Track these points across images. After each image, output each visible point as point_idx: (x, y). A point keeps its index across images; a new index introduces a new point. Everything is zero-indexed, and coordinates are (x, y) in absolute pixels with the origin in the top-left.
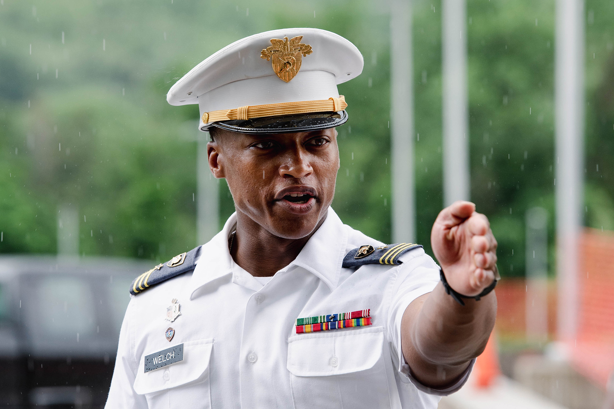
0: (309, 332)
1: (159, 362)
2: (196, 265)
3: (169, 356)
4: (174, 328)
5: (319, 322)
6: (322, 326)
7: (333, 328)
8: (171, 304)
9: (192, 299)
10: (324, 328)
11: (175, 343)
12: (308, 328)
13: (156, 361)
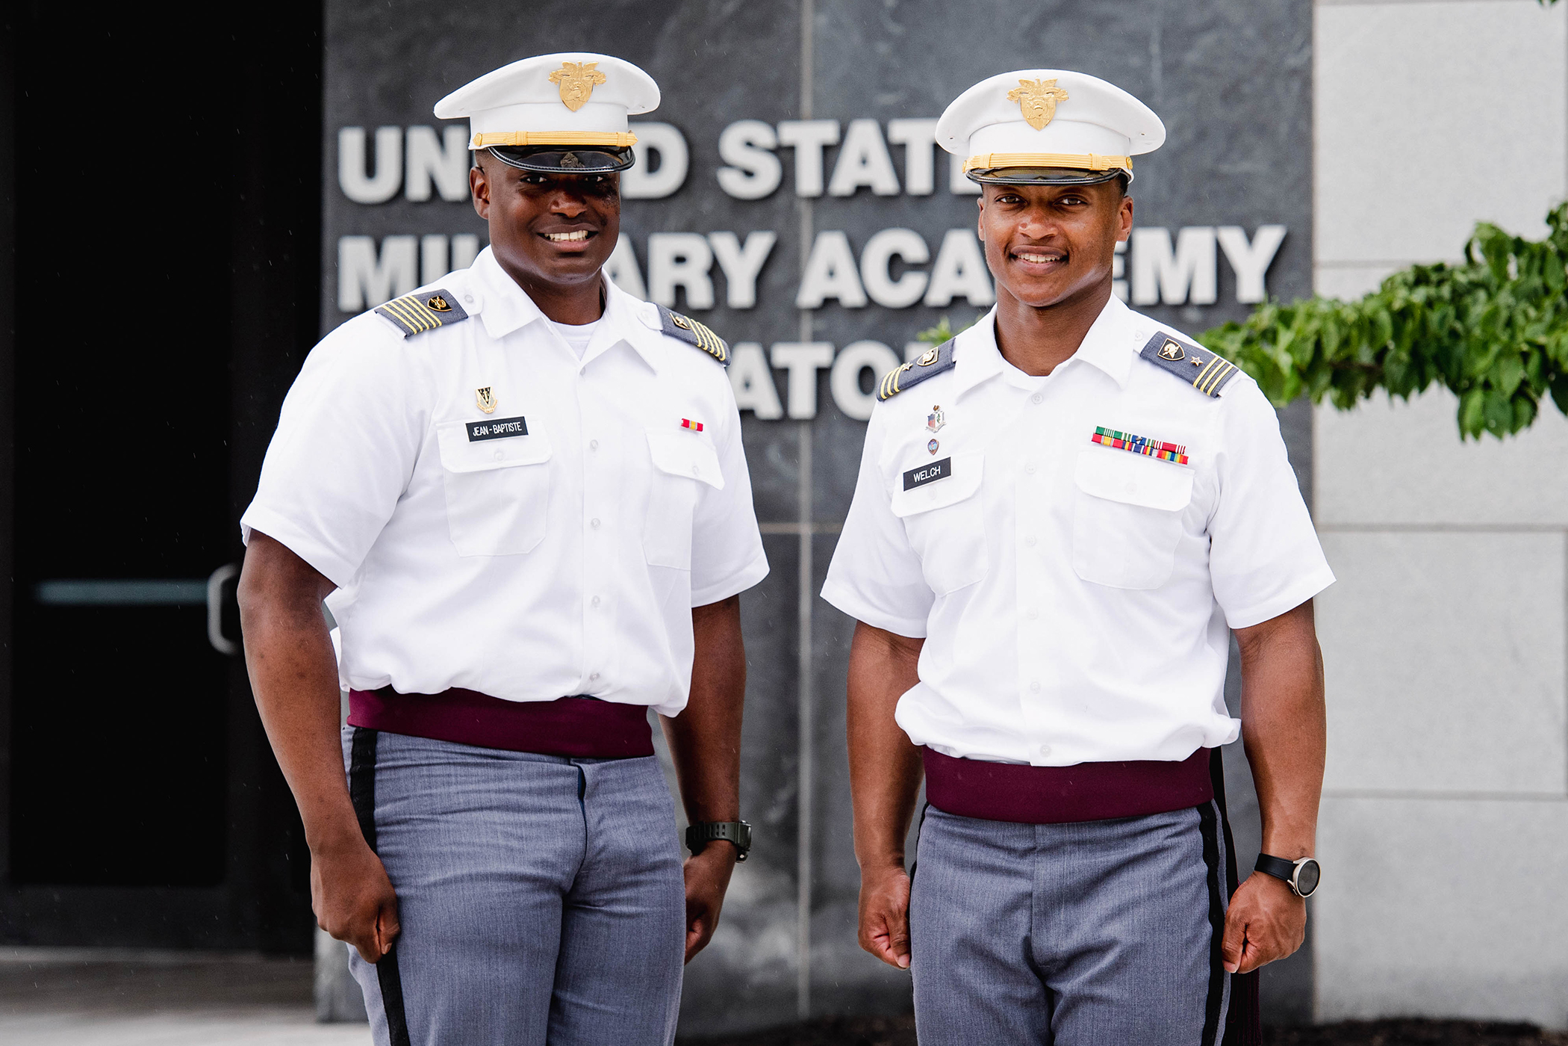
0: (1106, 445)
1: (922, 479)
2: (955, 362)
3: (933, 471)
4: (937, 440)
5: (1122, 439)
6: (1125, 444)
7: (1137, 451)
8: (933, 412)
9: (957, 404)
10: (1127, 446)
11: (939, 457)
12: (1106, 440)
13: (917, 478)
